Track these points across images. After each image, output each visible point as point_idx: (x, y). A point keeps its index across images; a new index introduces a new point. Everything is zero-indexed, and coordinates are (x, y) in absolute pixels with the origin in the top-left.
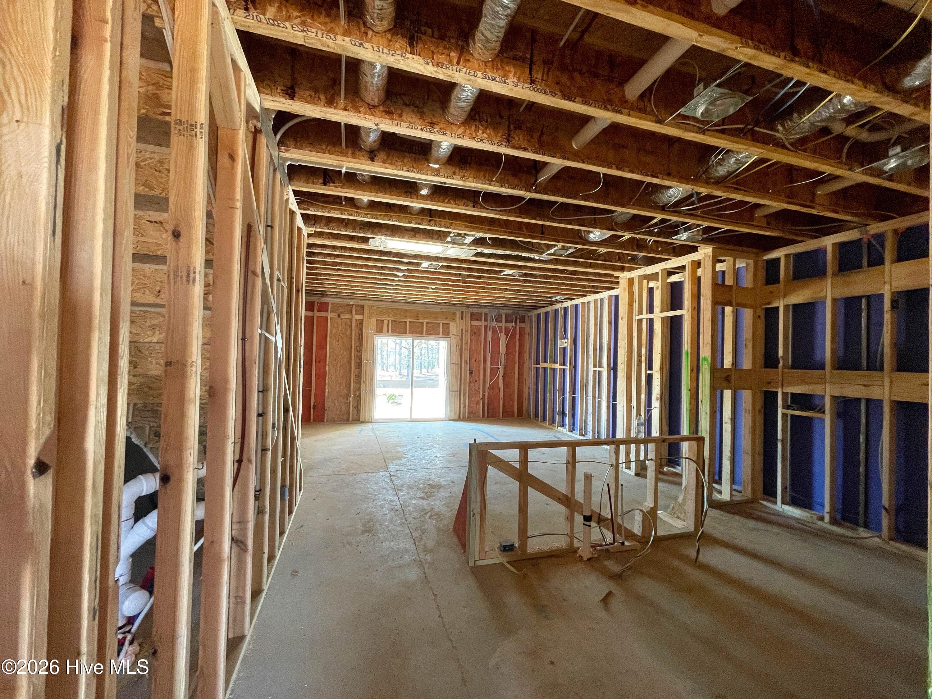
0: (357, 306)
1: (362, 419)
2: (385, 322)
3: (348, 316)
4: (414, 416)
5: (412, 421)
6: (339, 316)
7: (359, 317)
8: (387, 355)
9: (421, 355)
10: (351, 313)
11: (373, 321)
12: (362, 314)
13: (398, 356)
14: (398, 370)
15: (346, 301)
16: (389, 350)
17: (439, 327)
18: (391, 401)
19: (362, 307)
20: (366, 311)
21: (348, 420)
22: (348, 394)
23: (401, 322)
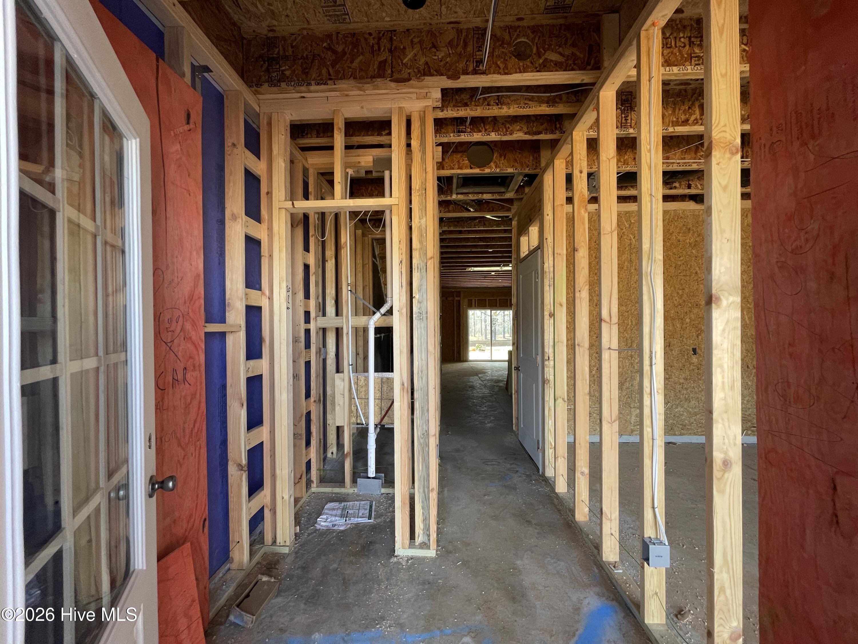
0: (456, 292)
1: (462, 359)
2: (473, 301)
3: (451, 298)
4: (493, 359)
5: (492, 361)
6: (446, 299)
7: (458, 299)
8: (474, 322)
9: (504, 321)
10: (453, 296)
11: (466, 301)
12: (460, 297)
13: (483, 323)
14: (484, 336)
15: (451, 290)
16: (476, 318)
17: (507, 302)
18: (479, 349)
19: (460, 292)
20: (462, 295)
21: (454, 360)
22: (453, 345)
23: (483, 300)
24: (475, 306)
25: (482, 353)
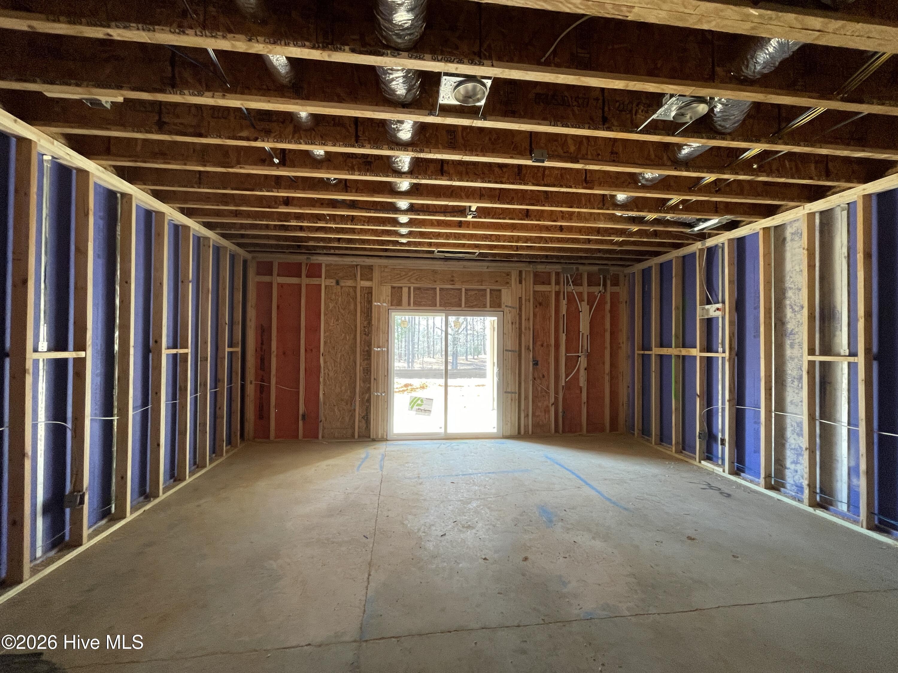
0: (362, 267)
1: (373, 435)
2: (405, 290)
3: (350, 283)
4: (452, 430)
5: (448, 438)
6: (338, 283)
7: (366, 284)
10: (355, 278)
11: (386, 290)
12: (371, 279)
17: (485, 295)
18: (416, 407)
19: (370, 268)
20: (376, 275)
21: (353, 436)
22: (353, 397)
23: (428, 289)
24: (409, 304)
25: (422, 418)
